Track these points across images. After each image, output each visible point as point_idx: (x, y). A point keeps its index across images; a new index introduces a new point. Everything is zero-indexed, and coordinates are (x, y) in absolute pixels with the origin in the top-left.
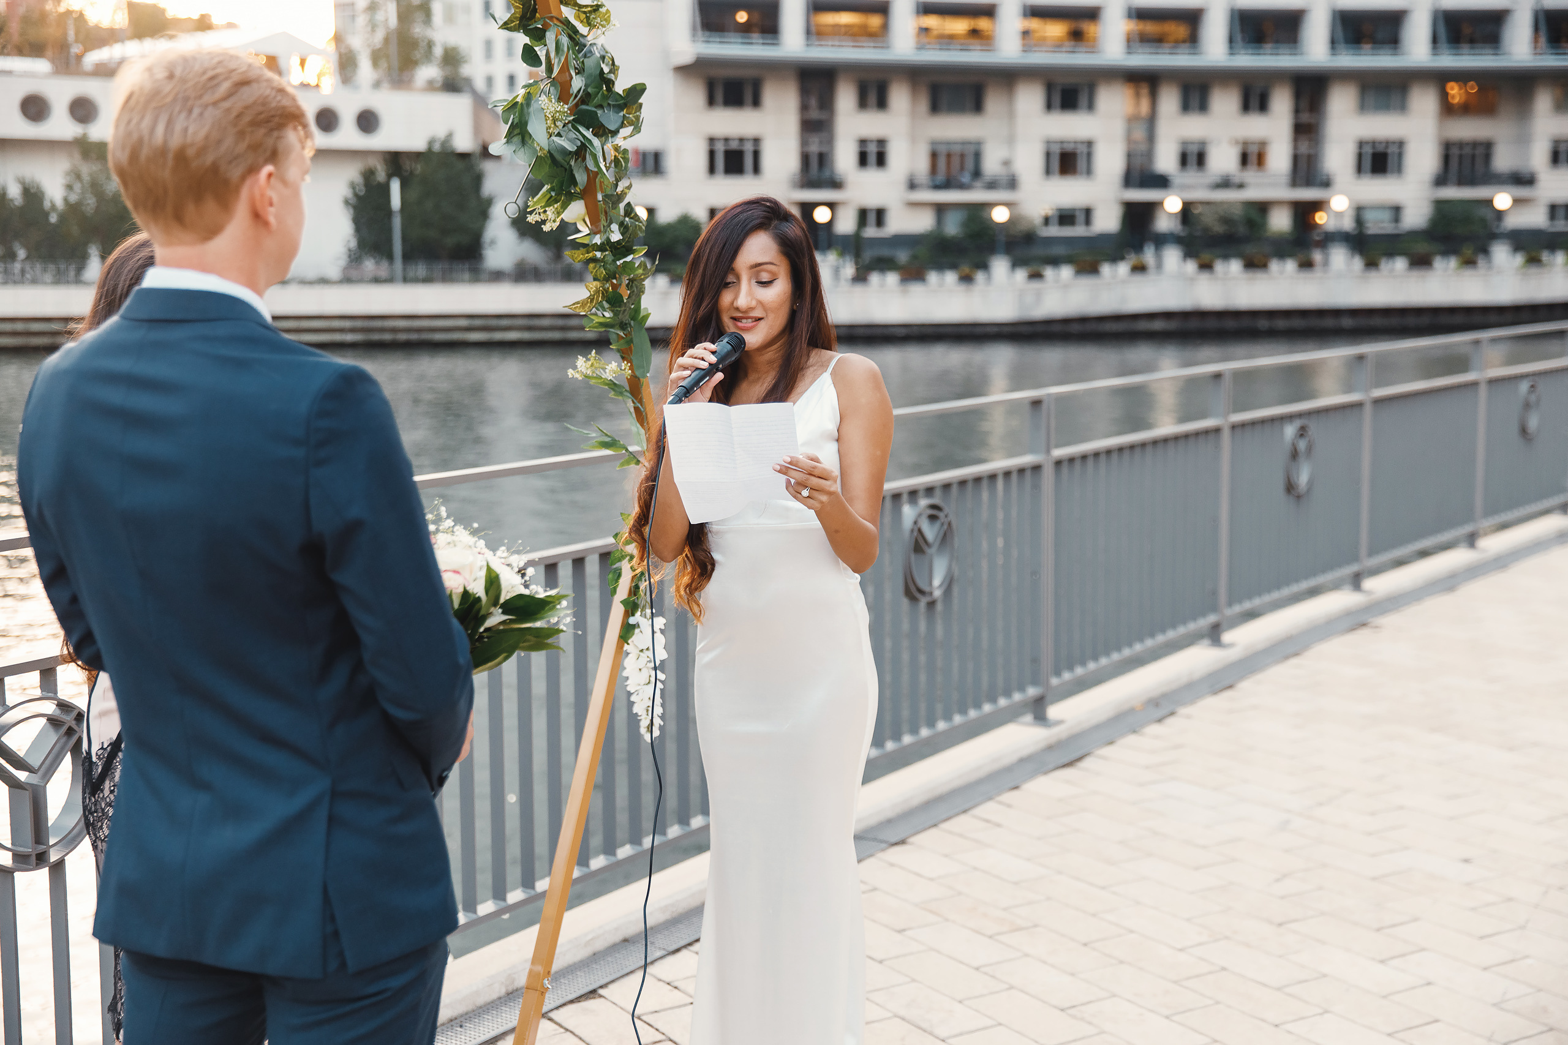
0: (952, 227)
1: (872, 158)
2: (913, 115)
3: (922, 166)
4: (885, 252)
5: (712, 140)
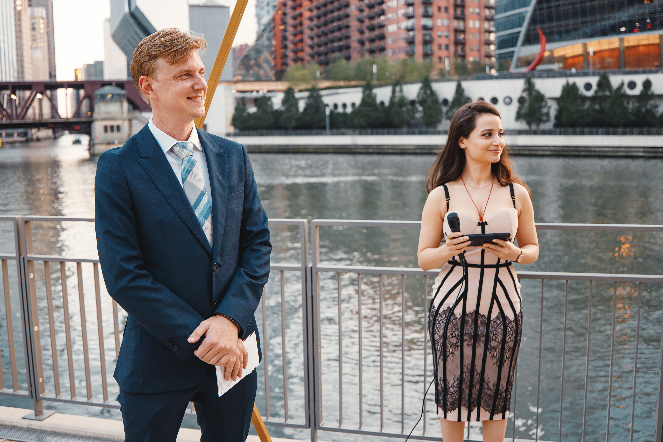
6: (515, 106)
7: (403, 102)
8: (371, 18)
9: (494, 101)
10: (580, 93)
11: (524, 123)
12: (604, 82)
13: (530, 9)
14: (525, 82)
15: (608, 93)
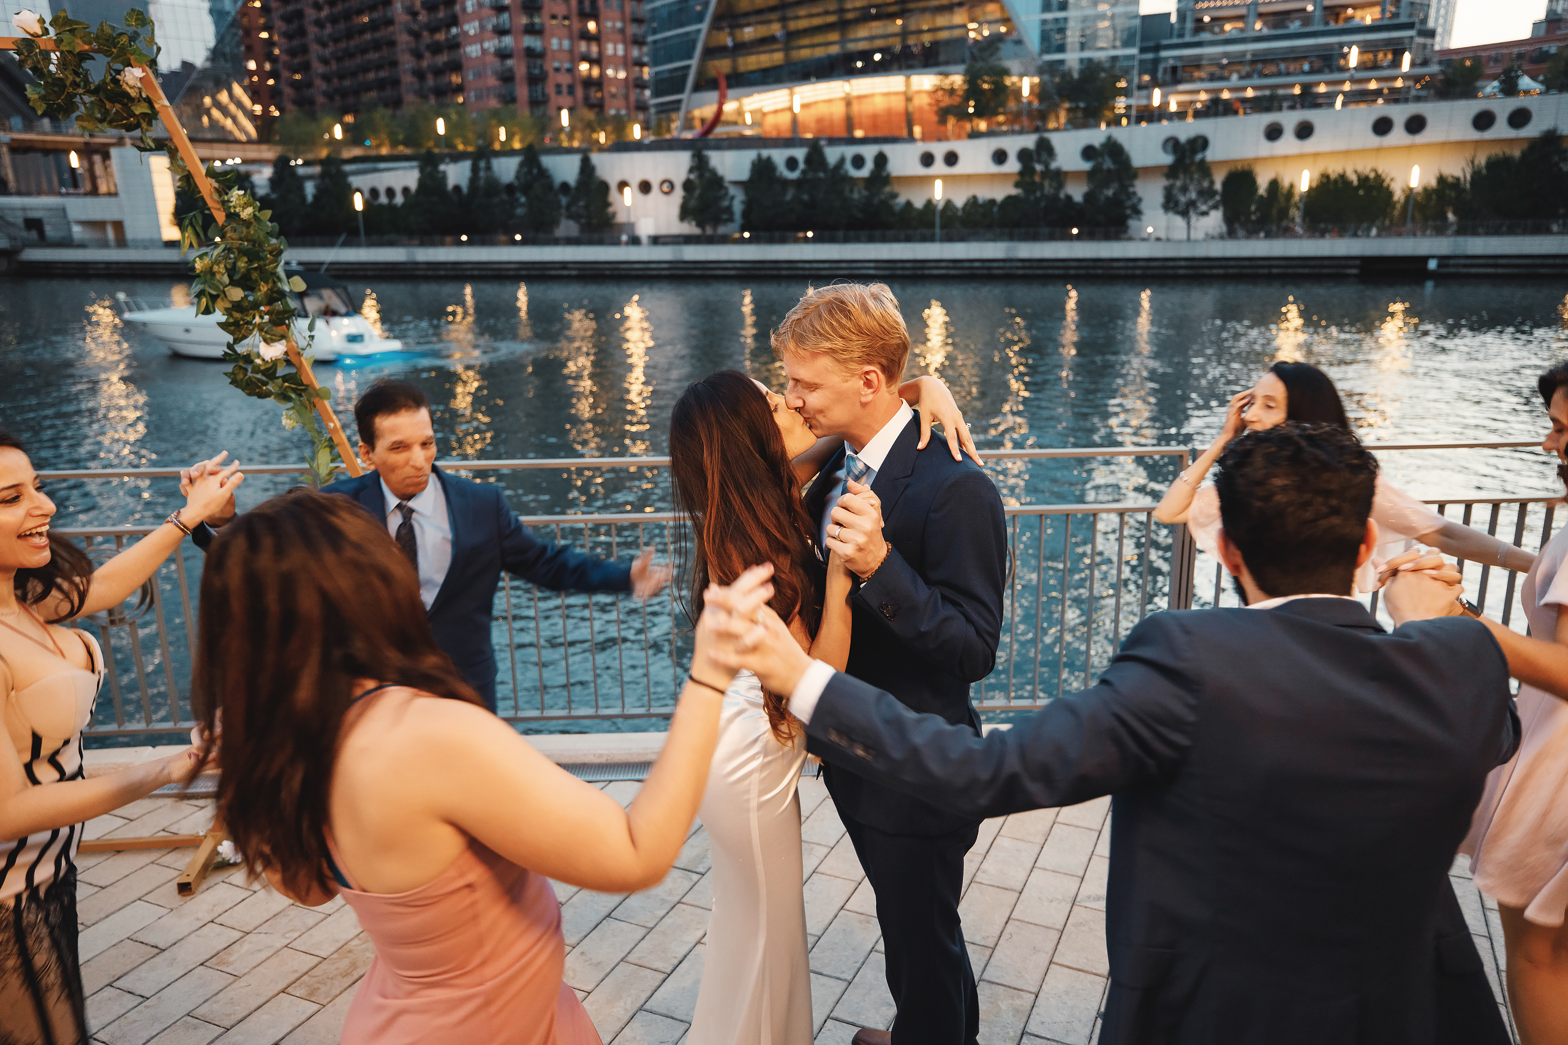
6: (679, 194)
7: (493, 187)
8: (433, 30)
9: (645, 187)
10: (778, 174)
11: (694, 223)
12: (815, 156)
13: (704, 26)
14: (694, 156)
15: (821, 175)
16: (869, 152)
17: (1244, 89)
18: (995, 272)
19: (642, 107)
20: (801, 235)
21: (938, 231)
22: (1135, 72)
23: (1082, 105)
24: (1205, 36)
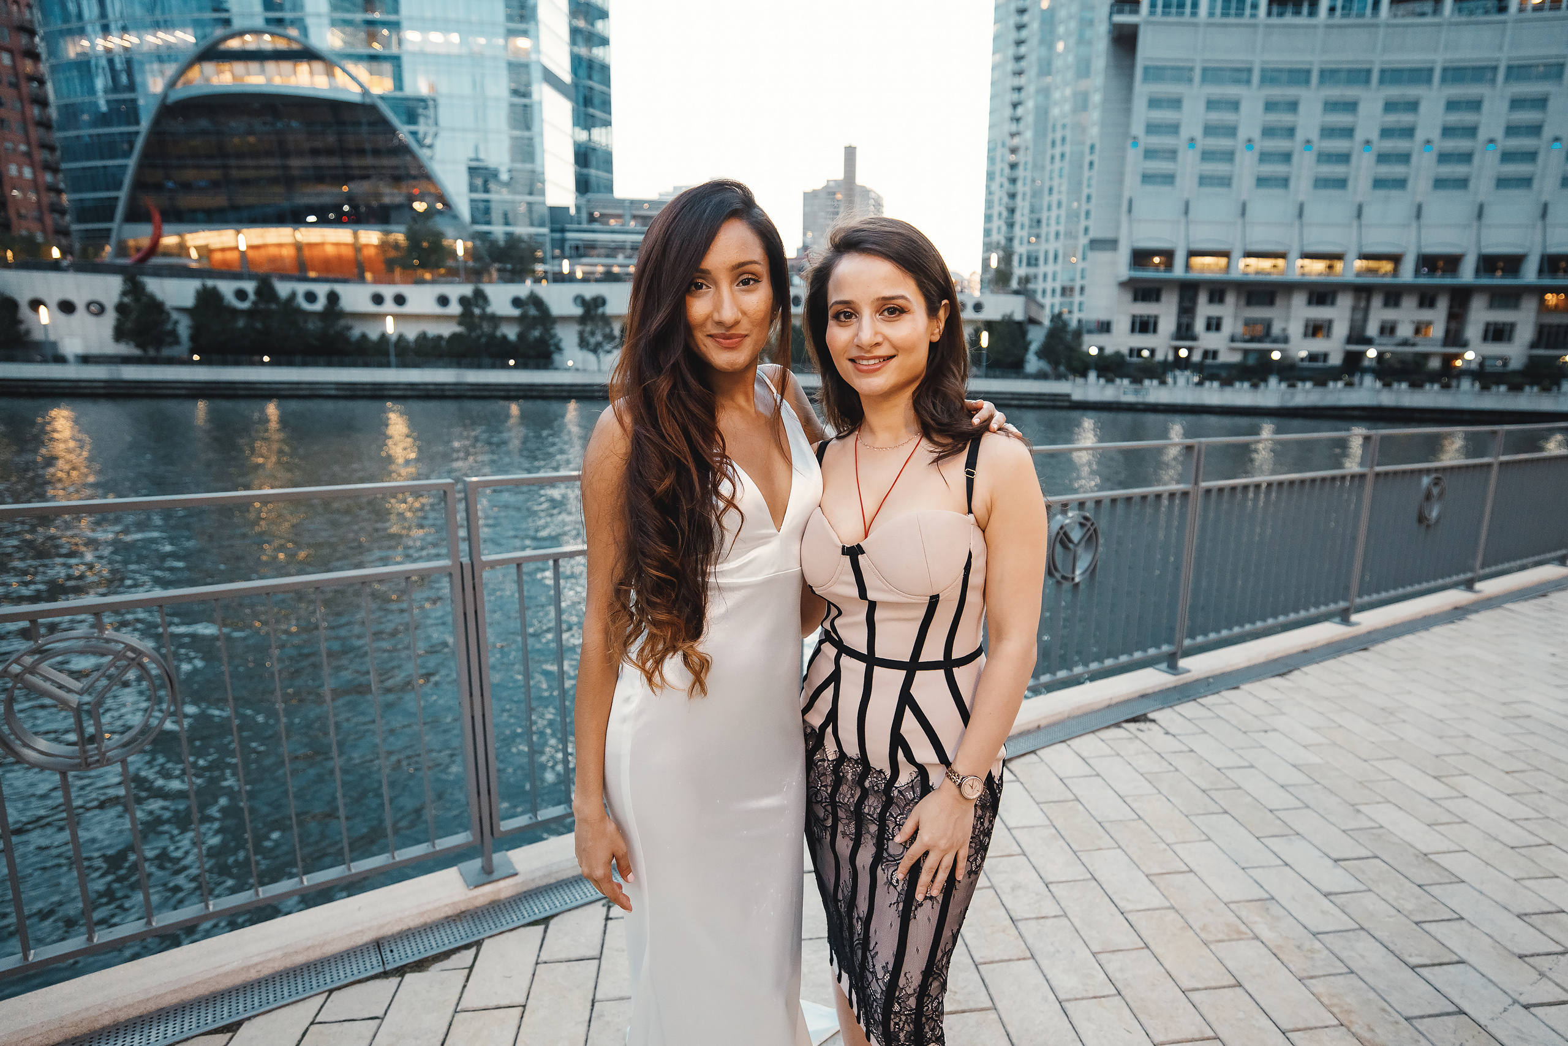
0: (1251, 361)
1: (1214, 327)
2: (1237, 305)
3: (1240, 329)
4: (1215, 371)
5: (1134, 317)
6: (110, 318)
9: (67, 307)
10: (226, 302)
11: (132, 344)
12: (265, 291)
13: (132, 162)
14: (125, 281)
15: (274, 306)
16: (322, 290)
17: (628, 266)
18: (448, 393)
19: (64, 232)
20: (256, 358)
21: (393, 359)
22: (548, 246)
23: (509, 266)
24: (596, 226)
